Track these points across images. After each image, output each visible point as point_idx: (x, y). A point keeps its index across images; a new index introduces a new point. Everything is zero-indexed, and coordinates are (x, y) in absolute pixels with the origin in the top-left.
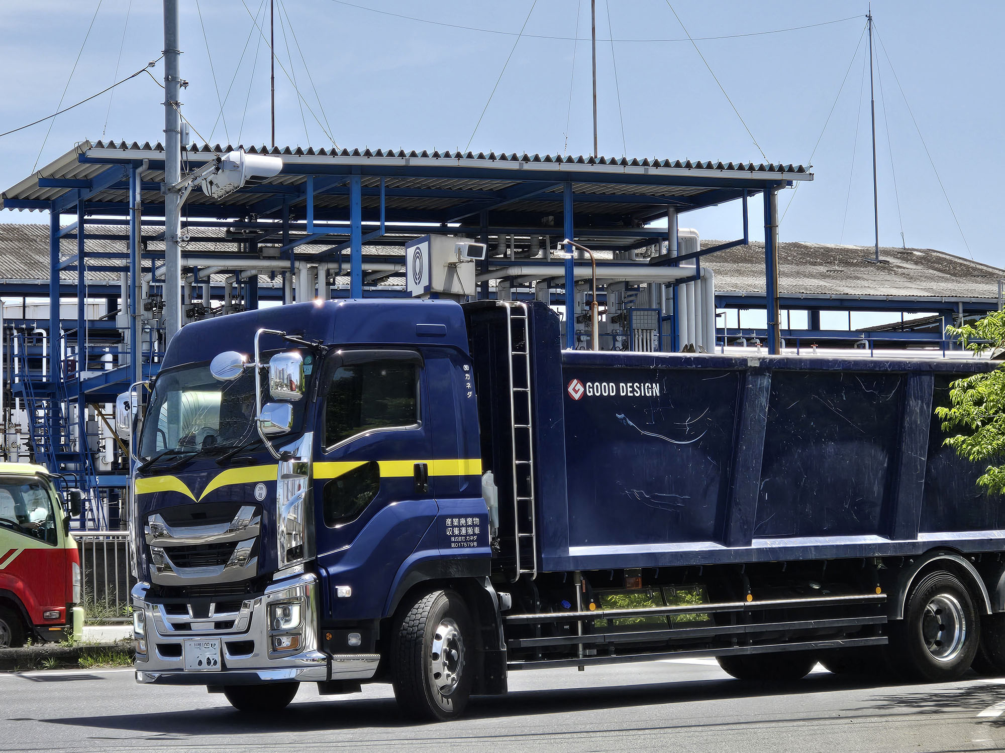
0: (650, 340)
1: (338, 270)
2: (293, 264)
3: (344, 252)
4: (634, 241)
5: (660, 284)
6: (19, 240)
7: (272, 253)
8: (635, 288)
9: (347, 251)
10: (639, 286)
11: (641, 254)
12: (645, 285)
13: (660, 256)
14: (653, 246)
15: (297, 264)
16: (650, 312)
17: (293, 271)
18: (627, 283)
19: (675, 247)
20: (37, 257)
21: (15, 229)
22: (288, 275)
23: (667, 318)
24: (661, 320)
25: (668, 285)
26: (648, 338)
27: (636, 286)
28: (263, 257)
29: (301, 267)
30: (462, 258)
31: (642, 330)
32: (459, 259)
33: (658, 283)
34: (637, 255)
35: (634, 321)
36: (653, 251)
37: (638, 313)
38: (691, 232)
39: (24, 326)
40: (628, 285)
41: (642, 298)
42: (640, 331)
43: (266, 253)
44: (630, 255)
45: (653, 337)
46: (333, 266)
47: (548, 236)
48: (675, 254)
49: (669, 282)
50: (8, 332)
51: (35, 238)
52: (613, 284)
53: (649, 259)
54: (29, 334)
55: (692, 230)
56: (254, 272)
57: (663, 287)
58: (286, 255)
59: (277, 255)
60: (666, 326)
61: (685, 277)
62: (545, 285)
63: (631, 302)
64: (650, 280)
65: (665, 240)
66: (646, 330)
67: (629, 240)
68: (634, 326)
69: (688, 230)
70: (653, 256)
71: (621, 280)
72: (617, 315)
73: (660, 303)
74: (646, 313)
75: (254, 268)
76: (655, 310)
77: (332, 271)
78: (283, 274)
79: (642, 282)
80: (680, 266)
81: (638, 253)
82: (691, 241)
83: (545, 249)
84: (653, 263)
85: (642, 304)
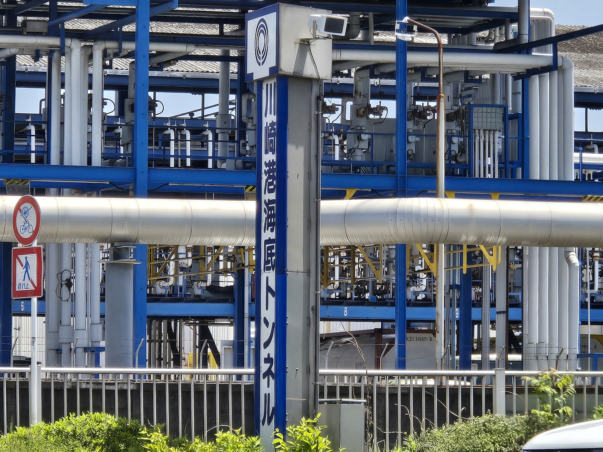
0: (494, 144)
1: (118, 50)
2: (63, 42)
3: (126, 29)
4: (475, 23)
5: (506, 75)
7: (38, 27)
8: (476, 80)
9: (129, 28)
10: (480, 77)
11: (483, 38)
12: (487, 76)
13: (507, 41)
14: (498, 28)
15: (68, 42)
16: (494, 109)
17: (62, 51)
18: (467, 73)
19: (526, 31)
22: (56, 55)
23: (514, 116)
24: (507, 118)
25: (517, 77)
26: (492, 140)
27: (478, 77)
28: (27, 32)
29: (73, 46)
30: (318, 33)
31: (484, 130)
32: (314, 34)
33: (503, 74)
34: (479, 39)
35: (475, 119)
36: (498, 35)
37: (480, 109)
38: (545, 13)
40: (468, 76)
41: (484, 92)
42: (482, 132)
43: (30, 28)
44: (470, 40)
45: (497, 140)
46: (111, 45)
47: (371, 14)
48: (525, 39)
49: (518, 73)
52: (450, 74)
53: (492, 45)
55: (546, 10)
56: (13, 51)
57: (510, 79)
58: (53, 31)
59: (45, 30)
60: (513, 127)
61: (539, 67)
62: (367, 73)
63: (469, 96)
64: (495, 70)
65: (513, 21)
66: (490, 130)
67: (469, 21)
68: (475, 125)
69: (541, 10)
70: (497, 41)
71: (460, 69)
72: (453, 111)
73: (505, 98)
74: (489, 109)
75: (15, 45)
76: (500, 106)
77: (109, 51)
78: (50, 54)
79: (485, 72)
80: (533, 54)
81: (480, 37)
82: (544, 24)
83: (368, 29)
84: (497, 49)
85: (483, 99)
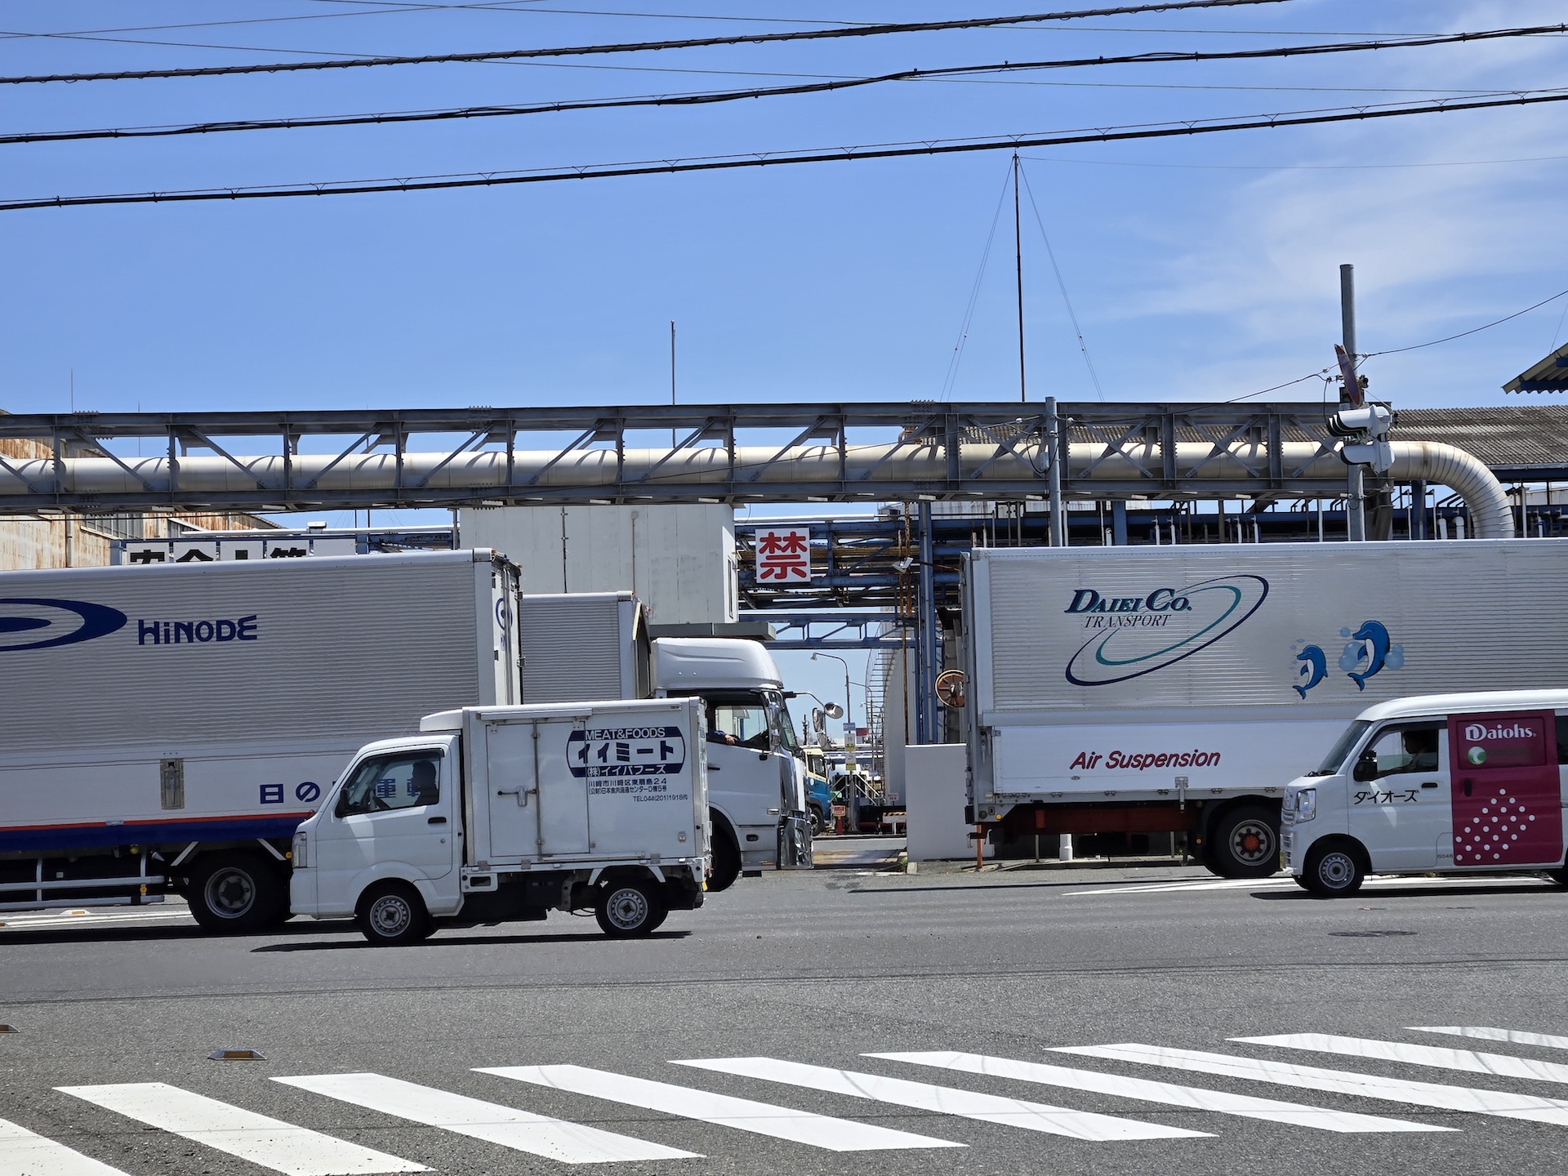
6: (1540, 423)
20: (1561, 440)
21: (1536, 411)
39: (1549, 513)
50: (1532, 519)
51: (1557, 419)
54: (1555, 521)
